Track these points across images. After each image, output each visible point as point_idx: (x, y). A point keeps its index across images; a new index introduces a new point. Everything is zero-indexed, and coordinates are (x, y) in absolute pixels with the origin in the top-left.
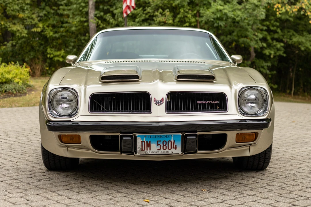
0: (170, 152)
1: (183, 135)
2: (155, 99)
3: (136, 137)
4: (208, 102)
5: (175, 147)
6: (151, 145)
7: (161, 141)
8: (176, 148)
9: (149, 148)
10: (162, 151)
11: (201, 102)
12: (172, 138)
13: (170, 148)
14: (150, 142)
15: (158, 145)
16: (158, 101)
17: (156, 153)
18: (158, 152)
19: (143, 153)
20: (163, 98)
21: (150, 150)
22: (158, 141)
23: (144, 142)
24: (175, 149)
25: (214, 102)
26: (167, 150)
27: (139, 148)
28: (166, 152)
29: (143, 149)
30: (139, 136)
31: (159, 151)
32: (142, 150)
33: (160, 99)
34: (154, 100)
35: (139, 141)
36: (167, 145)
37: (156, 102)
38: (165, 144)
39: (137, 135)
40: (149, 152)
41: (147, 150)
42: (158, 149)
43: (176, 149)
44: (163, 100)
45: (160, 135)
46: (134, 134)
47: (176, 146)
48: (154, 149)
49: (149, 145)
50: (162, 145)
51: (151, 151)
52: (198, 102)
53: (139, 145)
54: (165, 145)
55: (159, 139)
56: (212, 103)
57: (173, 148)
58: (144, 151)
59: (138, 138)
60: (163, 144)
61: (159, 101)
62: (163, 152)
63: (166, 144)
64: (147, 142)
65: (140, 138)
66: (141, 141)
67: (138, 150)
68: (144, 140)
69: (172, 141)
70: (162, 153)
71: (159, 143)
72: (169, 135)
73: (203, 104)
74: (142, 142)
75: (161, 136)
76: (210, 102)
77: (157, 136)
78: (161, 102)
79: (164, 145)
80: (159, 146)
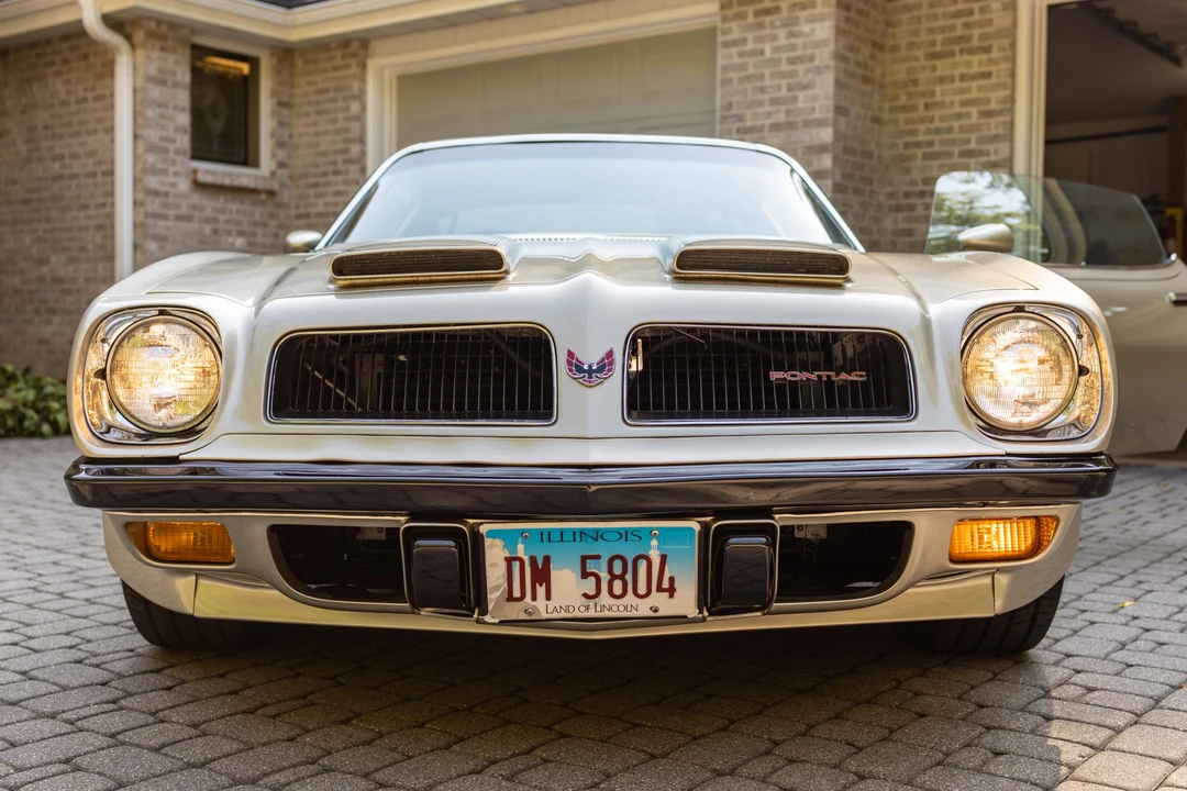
0: (643, 609)
1: (705, 527)
2: (571, 354)
3: (478, 540)
4: (819, 377)
5: (666, 585)
6: (555, 575)
7: (598, 557)
8: (671, 591)
9: (541, 590)
10: (607, 606)
11: (787, 375)
12: (654, 542)
13: (642, 589)
14: (547, 560)
15: (585, 575)
16: (586, 367)
17: (577, 614)
18: (587, 608)
19: (515, 611)
20: (610, 354)
21: (548, 597)
22: (584, 559)
23: (522, 561)
24: (667, 594)
25: (844, 376)
26: (630, 598)
27: (497, 587)
28: (626, 608)
29: (517, 593)
30: (493, 534)
31: (591, 603)
32: (511, 598)
34: (569, 363)
35: (495, 554)
36: (629, 577)
37: (580, 369)
38: (618, 570)
39: (484, 529)
40: (542, 608)
41: (534, 598)
42: (585, 595)
43: (671, 596)
44: (611, 363)
45: (597, 531)
46: (471, 521)
47: (672, 580)
48: (567, 595)
49: (542, 574)
50: (605, 576)
51: (551, 604)
52: (775, 375)
53: (495, 574)
54: (622, 577)
55: (591, 548)
56: (834, 378)
57: (660, 589)
58: (519, 605)
59: (488, 542)
60: (610, 570)
61: (590, 366)
62: (610, 609)
63: (623, 572)
64: (533, 560)
65: (499, 542)
66: (507, 559)
67: (493, 597)
68: (521, 551)
69: (655, 556)
70: (606, 614)
71: (591, 566)
72: (639, 530)
73: (793, 384)
74: (509, 561)
75: (598, 536)
76: (828, 377)
77: (582, 532)
78: (601, 369)
79: (613, 577)
80: (592, 579)
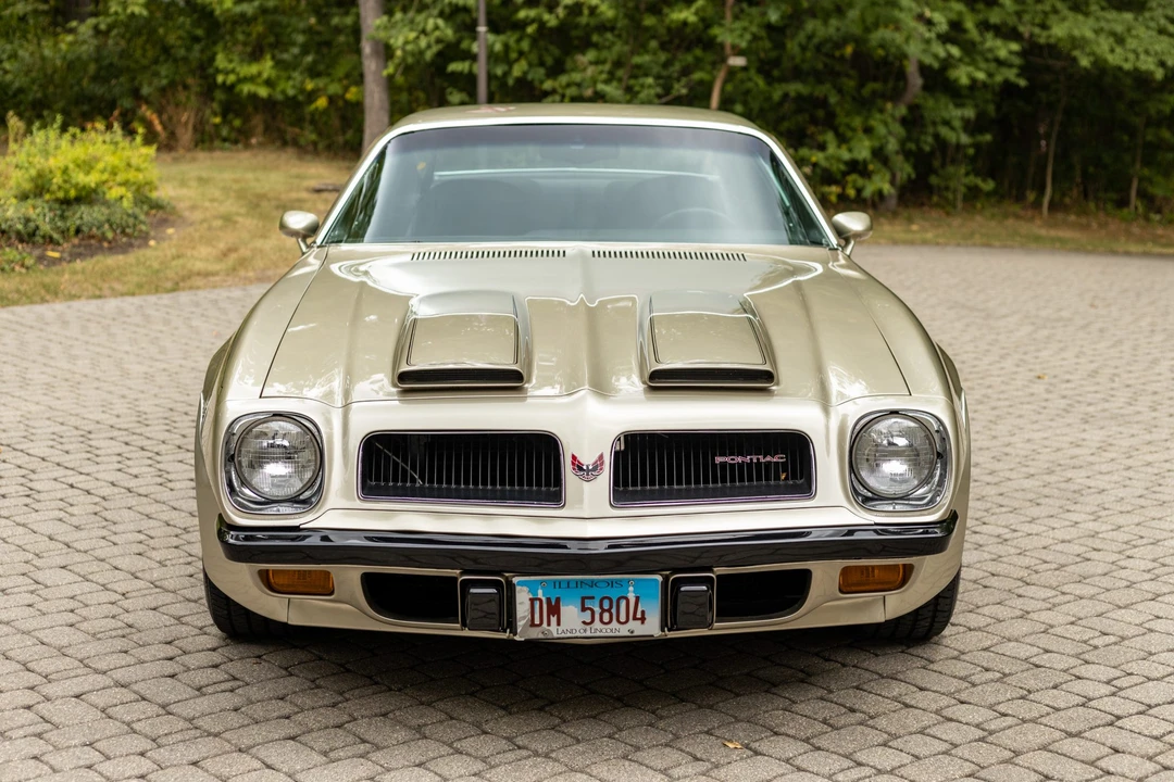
0: (624, 631)
1: (666, 579)
2: (574, 457)
3: (511, 587)
4: (751, 460)
5: (639, 616)
6: (563, 609)
7: (593, 598)
8: (643, 619)
9: (554, 620)
10: (599, 629)
11: (727, 459)
12: (631, 589)
13: (623, 619)
14: (558, 600)
15: (584, 609)
16: (585, 467)
17: (578, 634)
18: (585, 631)
19: (535, 634)
20: (601, 458)
21: (559, 624)
22: (583, 599)
23: (541, 601)
24: (639, 622)
25: (769, 459)
26: (614, 624)
27: (524, 618)
28: (612, 631)
29: (537, 621)
30: (521, 584)
31: (588, 627)
32: (533, 625)
33: (594, 460)
34: (573, 464)
35: (523, 598)
36: (614, 611)
37: (581, 469)
38: (606, 606)
39: (516, 580)
40: (554, 631)
41: (549, 624)
42: (584, 622)
43: (643, 623)
44: (602, 464)
45: (592, 581)
46: (507, 575)
47: (643, 612)
48: (572, 624)
49: (554, 609)
50: (597, 610)
51: (560, 629)
52: (719, 459)
53: (522, 609)
54: (609, 611)
55: (588, 592)
56: (762, 460)
57: (635, 618)
58: (538, 629)
59: (518, 588)
60: (601, 606)
61: (587, 467)
62: (601, 631)
63: (610, 608)
64: (549, 600)
65: (525, 588)
66: (530, 599)
67: (521, 624)
68: (540, 594)
69: (632, 597)
70: (598, 634)
71: (588, 604)
72: (621, 580)
74: (532, 600)
75: (593, 584)
76: (758, 459)
77: (582, 582)
78: (595, 469)
79: (603, 611)
80: (589, 612)
